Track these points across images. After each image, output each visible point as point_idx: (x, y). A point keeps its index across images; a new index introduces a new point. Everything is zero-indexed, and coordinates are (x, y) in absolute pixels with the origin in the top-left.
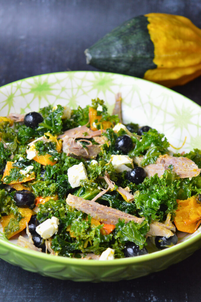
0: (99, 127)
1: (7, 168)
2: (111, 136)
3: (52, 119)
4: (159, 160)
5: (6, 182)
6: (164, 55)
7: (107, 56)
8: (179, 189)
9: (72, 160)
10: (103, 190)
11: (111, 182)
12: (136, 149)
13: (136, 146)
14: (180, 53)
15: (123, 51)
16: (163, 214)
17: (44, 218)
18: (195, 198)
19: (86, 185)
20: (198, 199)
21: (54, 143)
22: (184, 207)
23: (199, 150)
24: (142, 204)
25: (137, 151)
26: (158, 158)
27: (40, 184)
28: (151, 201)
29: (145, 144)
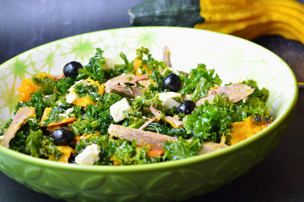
0: (144, 73)
1: (45, 113)
2: (158, 78)
3: (93, 64)
4: (210, 92)
5: (44, 125)
6: (210, 8)
7: (151, 13)
8: (233, 113)
9: (114, 96)
10: (148, 120)
11: (157, 111)
12: (185, 87)
13: (185, 83)
14: (228, 6)
15: (167, 6)
16: (216, 134)
18: (251, 119)
19: (130, 115)
20: (255, 120)
21: (95, 86)
22: (239, 129)
23: (253, 81)
24: (192, 127)
26: (209, 91)
27: (80, 123)
28: (201, 121)
29: (194, 80)
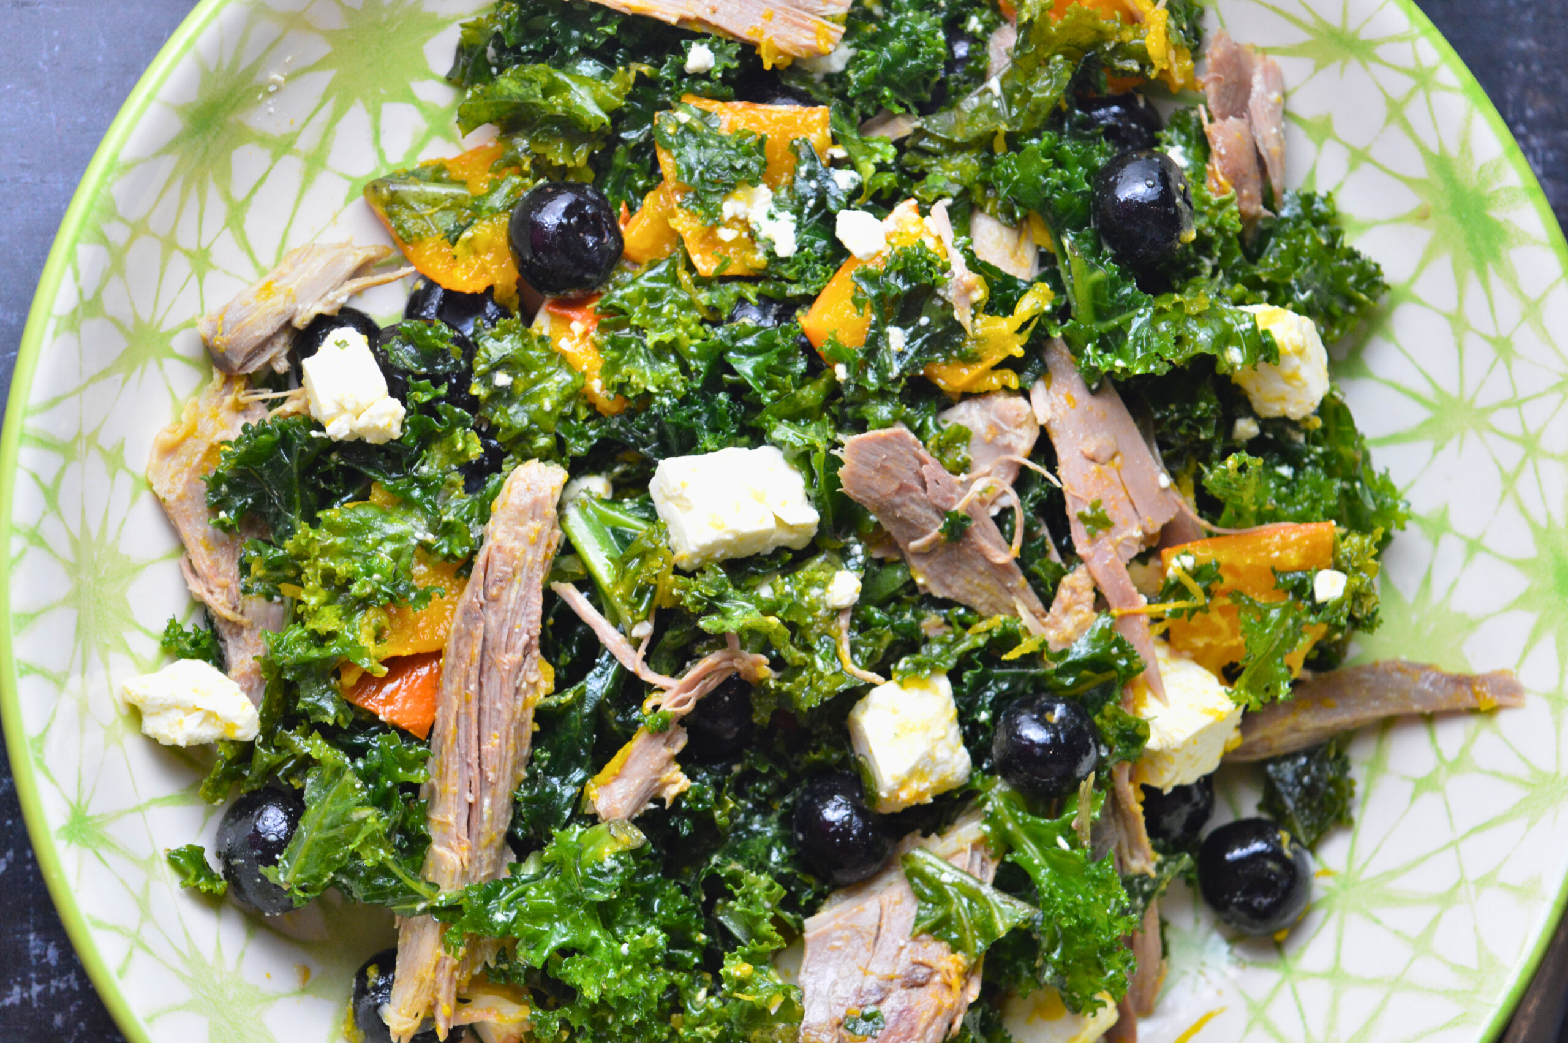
4: (934, 953)
17: (413, 359)
21: (969, 346)
25: (1009, 826)
26: (945, 946)
29: (1044, 865)
